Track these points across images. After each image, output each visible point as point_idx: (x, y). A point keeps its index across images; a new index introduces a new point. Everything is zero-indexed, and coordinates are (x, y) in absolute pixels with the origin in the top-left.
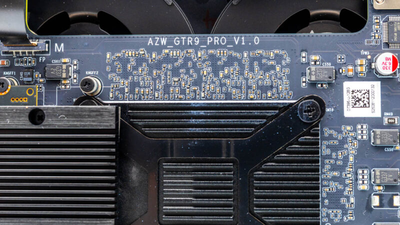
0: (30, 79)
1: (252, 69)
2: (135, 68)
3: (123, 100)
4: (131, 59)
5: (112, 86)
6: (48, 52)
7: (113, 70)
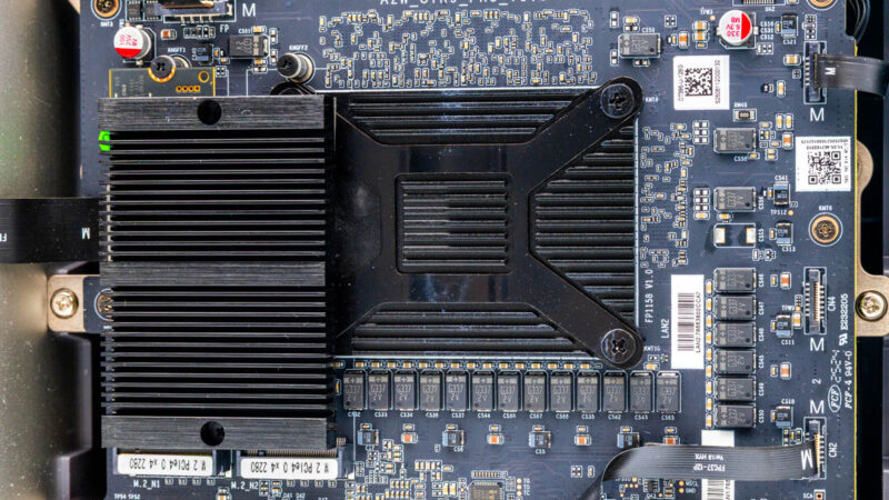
0: (206, 58)
1: (536, 39)
2: (362, 40)
3: (346, 88)
4: (356, 26)
5: (328, 68)
6: (232, 18)
7: (330, 44)
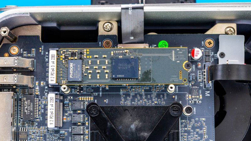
0: (191, 79)
2: (197, 133)
3: (181, 127)
4: (202, 131)
5: (188, 121)
6: (205, 88)
7: (196, 122)
